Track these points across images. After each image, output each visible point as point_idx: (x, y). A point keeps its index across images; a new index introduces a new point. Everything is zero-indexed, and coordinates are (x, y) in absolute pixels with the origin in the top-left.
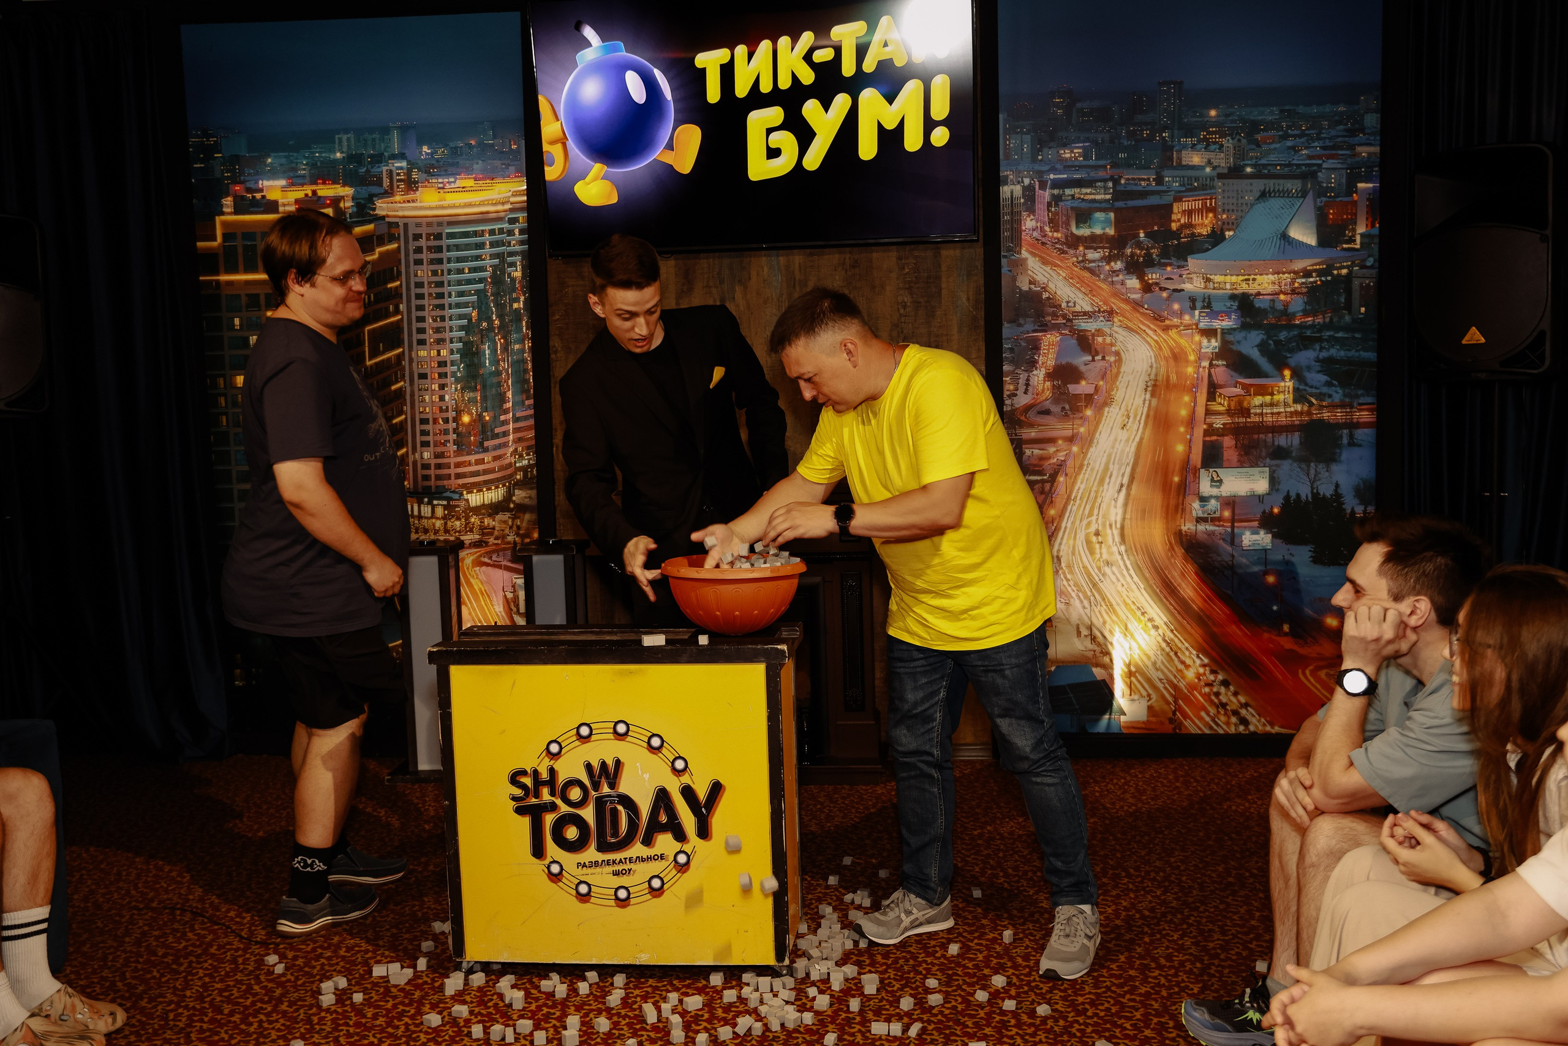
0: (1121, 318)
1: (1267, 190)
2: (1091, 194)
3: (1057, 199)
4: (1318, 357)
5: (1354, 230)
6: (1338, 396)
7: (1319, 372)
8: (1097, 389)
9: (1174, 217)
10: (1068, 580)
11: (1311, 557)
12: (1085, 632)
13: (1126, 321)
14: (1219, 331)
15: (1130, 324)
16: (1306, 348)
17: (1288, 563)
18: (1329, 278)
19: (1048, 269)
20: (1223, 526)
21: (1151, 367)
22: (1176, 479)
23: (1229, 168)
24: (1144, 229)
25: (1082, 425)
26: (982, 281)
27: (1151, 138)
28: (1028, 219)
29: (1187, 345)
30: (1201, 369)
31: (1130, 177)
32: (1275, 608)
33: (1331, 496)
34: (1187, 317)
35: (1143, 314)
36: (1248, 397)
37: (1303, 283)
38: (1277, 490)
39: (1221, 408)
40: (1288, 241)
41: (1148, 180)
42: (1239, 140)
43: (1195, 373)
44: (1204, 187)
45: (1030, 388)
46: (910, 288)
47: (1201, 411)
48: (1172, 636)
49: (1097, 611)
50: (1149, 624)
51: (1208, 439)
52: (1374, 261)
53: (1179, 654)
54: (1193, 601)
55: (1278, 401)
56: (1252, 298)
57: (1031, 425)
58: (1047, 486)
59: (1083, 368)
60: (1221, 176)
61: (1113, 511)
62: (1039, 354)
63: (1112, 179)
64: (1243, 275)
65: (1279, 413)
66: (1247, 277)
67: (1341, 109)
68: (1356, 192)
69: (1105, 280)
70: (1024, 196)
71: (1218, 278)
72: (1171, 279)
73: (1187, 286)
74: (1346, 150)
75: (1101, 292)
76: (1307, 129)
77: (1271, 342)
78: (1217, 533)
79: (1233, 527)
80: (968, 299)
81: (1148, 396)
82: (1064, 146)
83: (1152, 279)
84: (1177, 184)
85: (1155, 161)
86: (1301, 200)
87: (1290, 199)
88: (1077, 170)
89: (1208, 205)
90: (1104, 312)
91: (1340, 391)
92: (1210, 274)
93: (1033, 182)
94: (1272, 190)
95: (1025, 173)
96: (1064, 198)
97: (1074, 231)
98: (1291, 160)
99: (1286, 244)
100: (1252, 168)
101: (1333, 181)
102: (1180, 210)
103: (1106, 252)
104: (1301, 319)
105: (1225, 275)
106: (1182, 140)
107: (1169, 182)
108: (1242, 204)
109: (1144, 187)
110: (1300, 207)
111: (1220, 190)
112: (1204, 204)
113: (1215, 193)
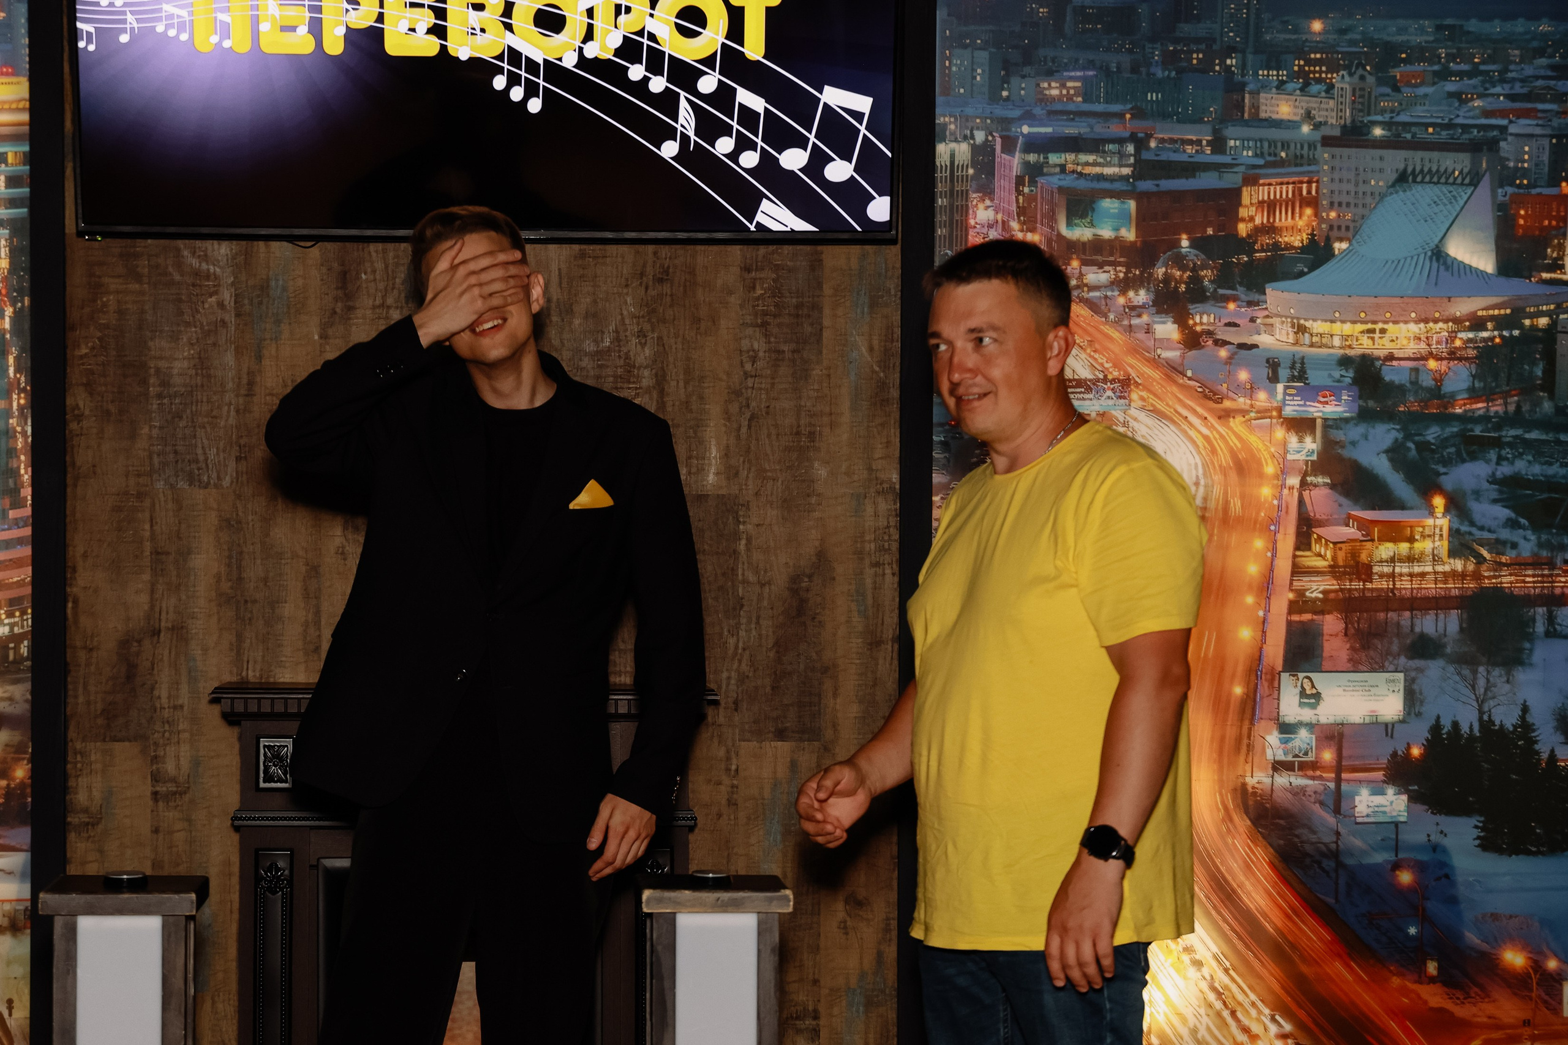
0: (1144, 394)
1: (1410, 170)
2: (1095, 164)
3: (1033, 172)
4: (1494, 474)
6: (1528, 544)
7: (1495, 501)
9: (1243, 212)
11: (1478, 838)
13: (1152, 399)
14: (1319, 422)
15: (1160, 406)
16: (1473, 457)
17: (1435, 848)
18: (1516, 333)
20: (1320, 778)
22: (1238, 690)
23: (1344, 127)
24: (1187, 233)
26: (897, 318)
27: (1205, 68)
28: (981, 206)
29: (1261, 446)
30: (1286, 491)
31: (1166, 136)
32: (1412, 931)
33: (1515, 726)
34: (1262, 396)
35: (1183, 387)
36: (1369, 545)
37: (1470, 340)
38: (1419, 715)
39: (1320, 563)
40: (1445, 263)
41: (1199, 142)
42: (1362, 78)
43: (1275, 497)
44: (1297, 160)
46: (764, 325)
47: (1283, 566)
48: (1226, 980)
50: (1186, 958)
51: (1295, 618)
53: (1239, 1015)
54: (1265, 916)
55: (1422, 553)
56: (1378, 364)
60: (1327, 142)
63: (1133, 138)
64: (1362, 322)
65: (1423, 575)
66: (1370, 326)
67: (1544, 27)
68: (1566, 179)
69: (1117, 323)
70: (974, 163)
71: (1319, 327)
72: (1235, 325)
73: (1264, 340)
74: (1551, 101)
76: (1484, 62)
77: (1411, 445)
78: (1309, 791)
79: (1338, 781)
80: (871, 349)
82: (1050, 74)
83: (1201, 324)
84: (1250, 153)
85: (1212, 109)
86: (1469, 191)
87: (1451, 188)
88: (1073, 120)
89: (1305, 192)
90: (1113, 381)
91: (1533, 538)
92: (1306, 320)
93: (990, 138)
94: (1418, 169)
95: (978, 121)
96: (1045, 170)
97: (1064, 230)
98: (1452, 117)
99: (1442, 268)
100: (1383, 129)
101: (1526, 157)
102: (1255, 201)
103: (1121, 271)
104: (1465, 405)
105: (1332, 322)
106: (1261, 72)
107: (1235, 148)
108: (1364, 194)
109: (1191, 156)
110: (1467, 201)
111: (1326, 168)
112: (1297, 191)
113: (1317, 172)
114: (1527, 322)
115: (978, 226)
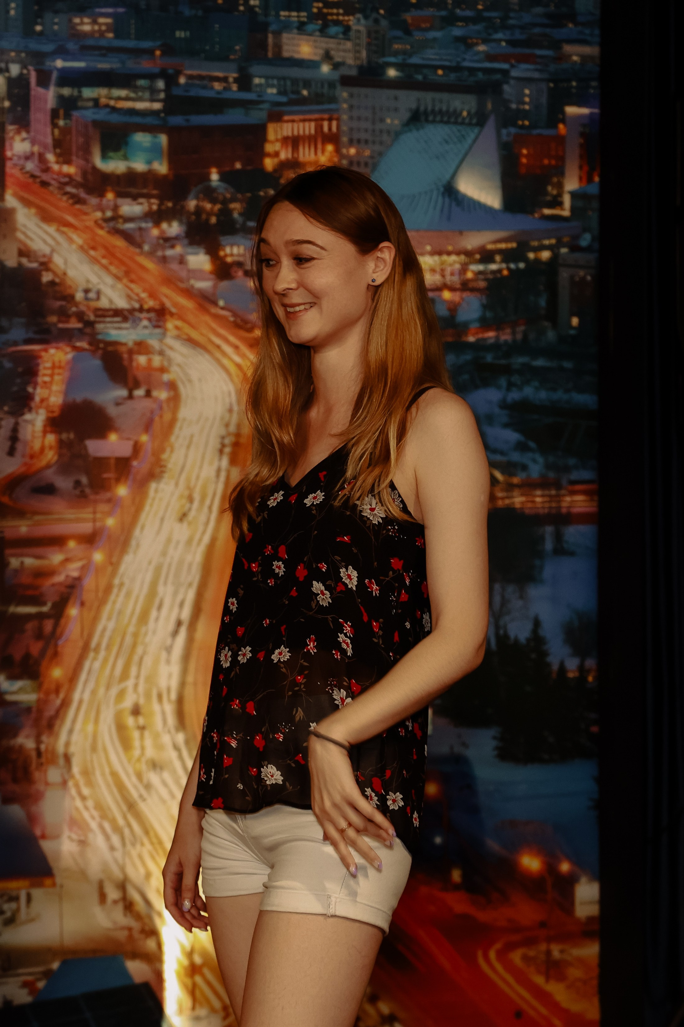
0: (179, 323)
1: (422, 108)
2: (127, 99)
3: (68, 106)
4: (505, 399)
5: (560, 186)
6: (536, 466)
7: (506, 426)
8: (137, 448)
9: (269, 148)
10: (83, 798)
11: (497, 747)
12: (113, 894)
13: (188, 330)
15: (194, 335)
16: (486, 383)
17: (458, 759)
18: (522, 265)
19: (51, 229)
21: (230, 411)
23: (361, 68)
24: (217, 166)
25: (110, 514)
27: (230, 8)
28: (18, 138)
31: (195, 73)
32: (438, 840)
33: (528, 640)
35: (216, 317)
37: (480, 273)
40: (456, 199)
41: (225, 80)
42: (376, 21)
44: (318, 98)
45: (19, 447)
49: (134, 853)
52: (593, 239)
57: (21, 514)
58: (48, 625)
59: (112, 411)
60: (346, 81)
61: (163, 670)
62: (35, 385)
63: (163, 74)
68: (563, 121)
69: (151, 254)
70: (10, 96)
74: (547, 48)
75: (145, 275)
76: (486, 9)
81: (225, 462)
82: (82, 10)
83: (232, 255)
84: (274, 91)
85: (237, 48)
86: (476, 130)
87: (460, 127)
88: (104, 55)
89: (326, 129)
90: (149, 310)
91: (541, 460)
93: (25, 71)
94: (430, 108)
95: (13, 54)
96: (80, 104)
97: (99, 163)
98: (459, 59)
99: (454, 204)
100: (397, 70)
101: (527, 99)
102: (279, 137)
103: (153, 204)
104: (477, 333)
106: (282, 13)
107: (260, 85)
108: (381, 131)
109: (218, 93)
110: (475, 141)
111: (345, 106)
112: (319, 128)
113: (337, 110)
114: (531, 255)
115: (15, 158)
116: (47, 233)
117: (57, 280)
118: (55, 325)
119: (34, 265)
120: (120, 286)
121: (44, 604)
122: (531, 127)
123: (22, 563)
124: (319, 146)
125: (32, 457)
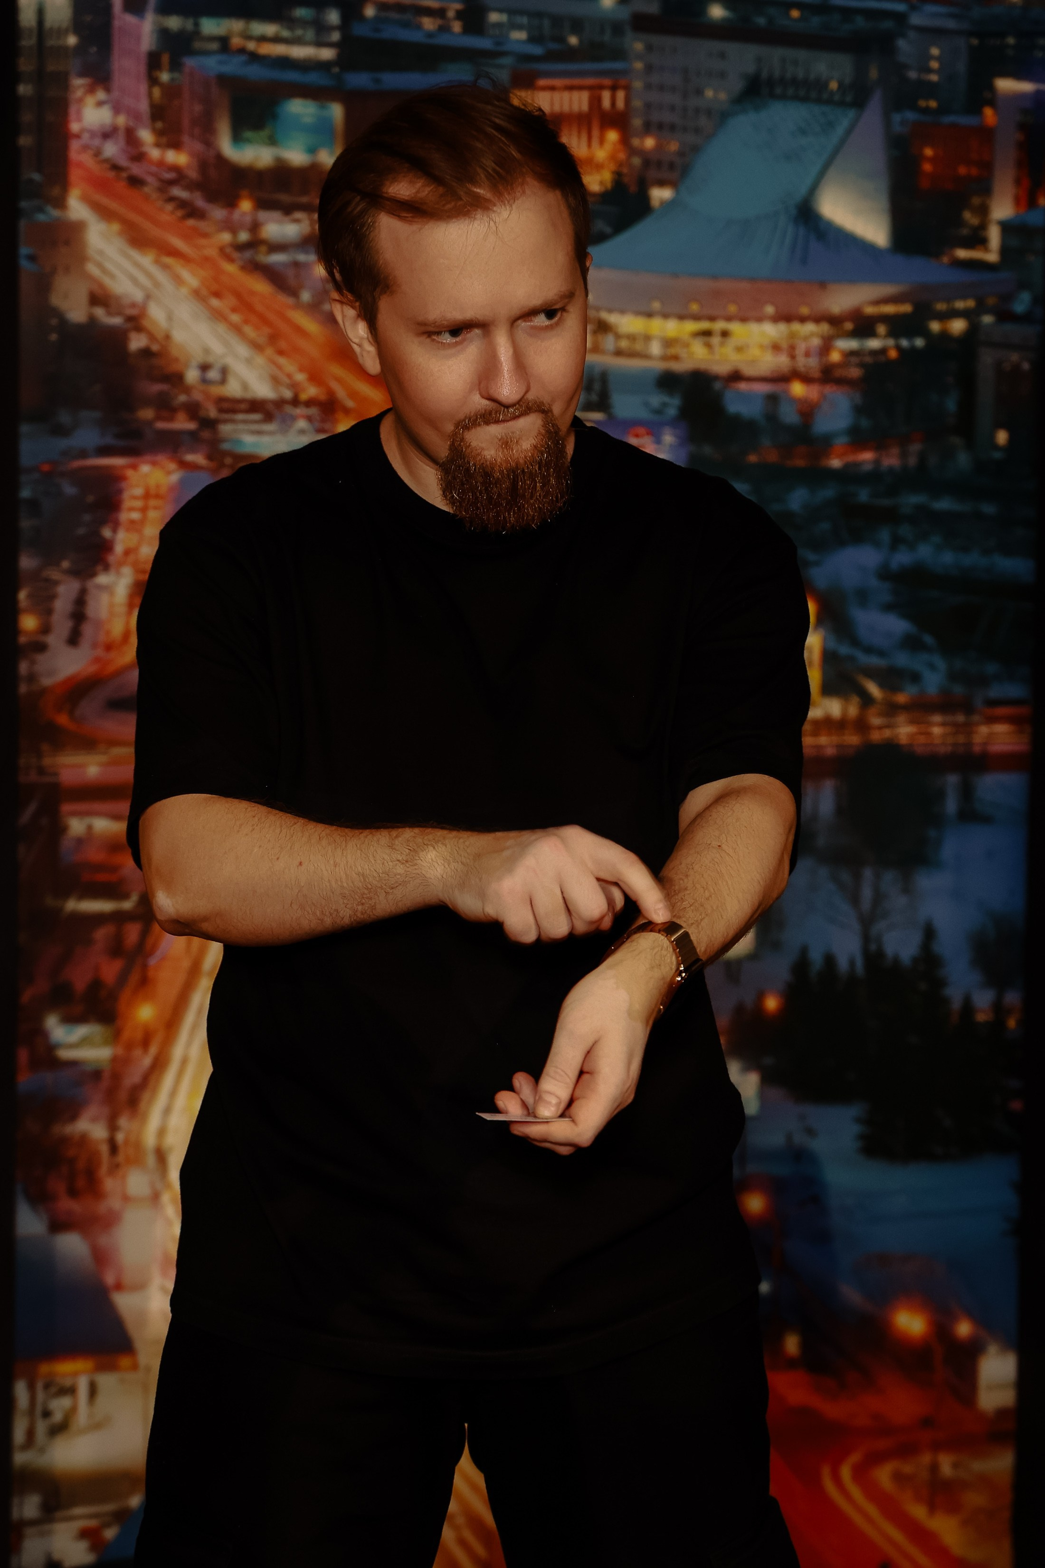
1: (765, 74)
2: (277, 40)
3: (176, 47)
4: (887, 565)
5: (984, 211)
6: (935, 675)
7: (888, 607)
11: (861, 1136)
16: (857, 538)
17: (799, 1156)
18: (919, 342)
19: (146, 260)
23: (666, 2)
28: (90, 101)
31: (391, 1)
33: (915, 961)
37: (852, 353)
38: (777, 949)
40: (816, 229)
41: (441, 13)
44: (595, 52)
45: (88, 629)
52: (1035, 301)
56: (718, 386)
57: (88, 742)
58: (133, 932)
60: (642, 24)
62: (116, 526)
64: (696, 318)
66: (704, 325)
68: (992, 103)
69: (314, 308)
70: (77, 28)
71: (628, 323)
75: (302, 343)
84: (523, 35)
86: (851, 113)
87: (825, 108)
89: (606, 104)
90: (309, 403)
91: (942, 665)
92: (610, 311)
94: (777, 73)
96: (196, 45)
97: (228, 148)
99: (813, 237)
100: (726, 8)
101: (934, 65)
104: (845, 454)
105: (650, 315)
107: (499, 25)
108: (697, 111)
109: (430, 35)
110: (849, 132)
111: (639, 65)
112: (595, 101)
113: (624, 73)
115: (86, 136)
116: (137, 265)
117: (155, 348)
118: (150, 423)
119: (116, 321)
120: (260, 360)
121: (125, 896)
122: (942, 110)
123: (90, 828)
124: (596, 133)
125: (109, 647)
